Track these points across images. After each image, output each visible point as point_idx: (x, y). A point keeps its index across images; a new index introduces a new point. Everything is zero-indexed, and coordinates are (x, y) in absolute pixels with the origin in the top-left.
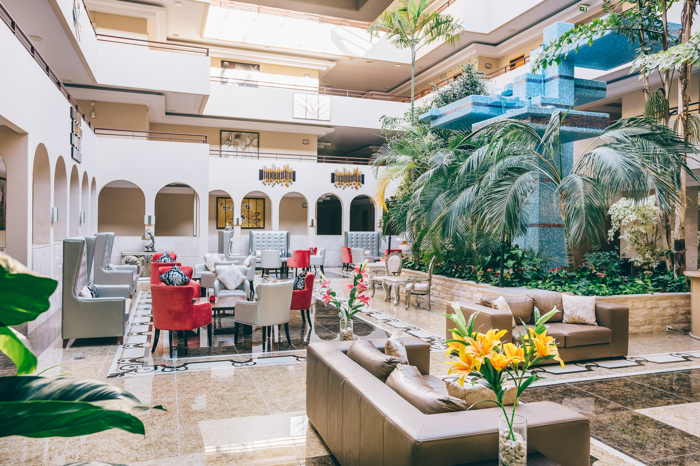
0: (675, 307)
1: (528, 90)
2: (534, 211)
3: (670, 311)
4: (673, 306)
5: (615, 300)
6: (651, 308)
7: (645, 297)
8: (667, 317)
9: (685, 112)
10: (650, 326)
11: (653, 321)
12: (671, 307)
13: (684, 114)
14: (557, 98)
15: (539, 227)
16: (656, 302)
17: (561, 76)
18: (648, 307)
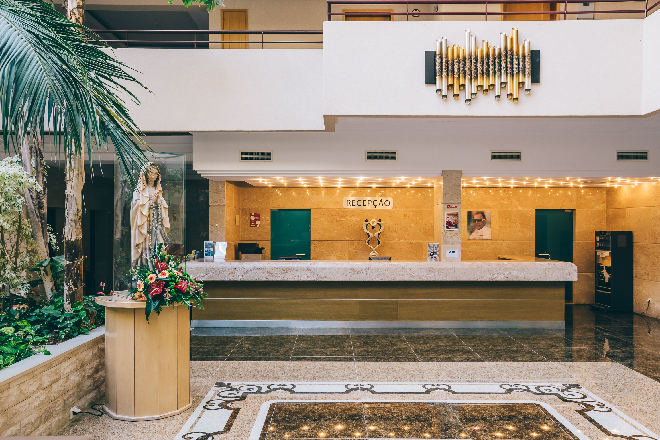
0: (81, 367)
4: (79, 365)
6: (49, 386)
7: (40, 367)
8: (71, 392)
10: (48, 424)
12: (77, 368)
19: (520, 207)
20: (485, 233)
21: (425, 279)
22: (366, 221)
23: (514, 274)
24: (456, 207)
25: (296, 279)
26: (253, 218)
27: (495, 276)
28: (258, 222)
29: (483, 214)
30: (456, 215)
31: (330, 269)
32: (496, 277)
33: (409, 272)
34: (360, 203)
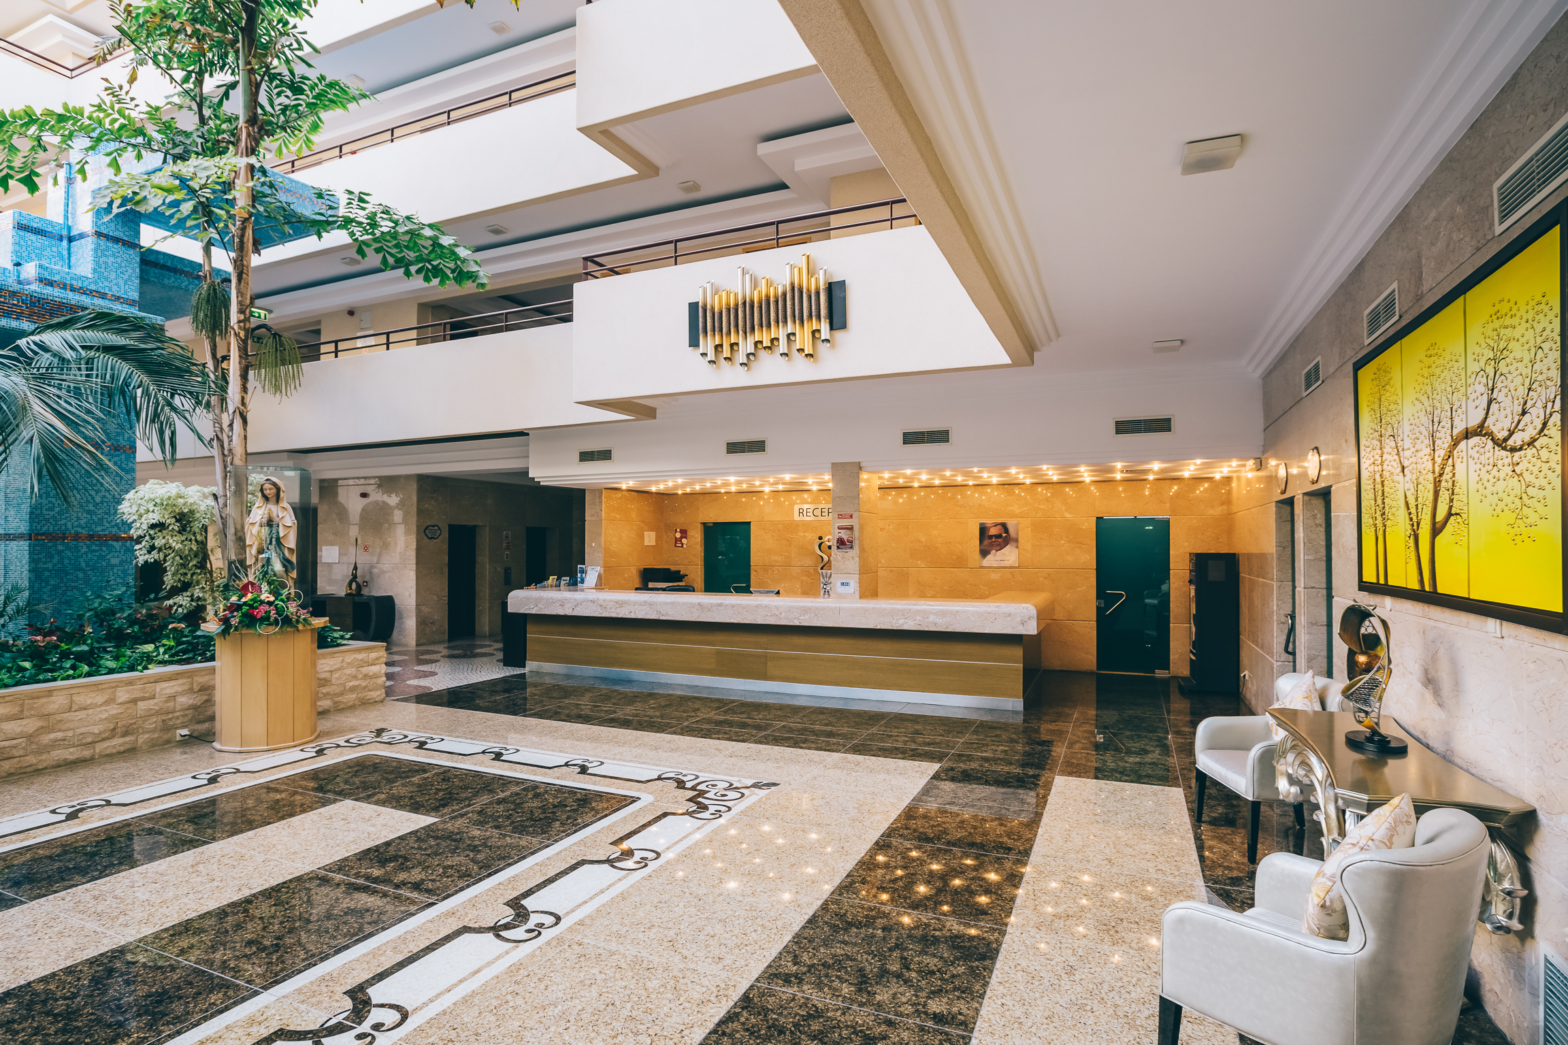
0: (200, 690)
1: (17, 248)
2: (22, 506)
3: (184, 700)
4: (196, 688)
5: (7, 699)
6: (129, 702)
7: (110, 682)
8: (178, 714)
9: (242, 324)
10: (127, 739)
11: (135, 726)
12: (191, 690)
13: (240, 328)
14: (90, 276)
15: (30, 539)
16: (144, 688)
17: (99, 234)
18: (119, 701)
19: (1067, 515)
20: (1007, 556)
21: (797, 623)
22: (820, 538)
23: (931, 620)
24: (851, 517)
25: (633, 616)
26: (678, 535)
27: (901, 622)
28: (684, 541)
29: (1004, 526)
30: (851, 528)
31: (672, 603)
32: (903, 624)
33: (775, 611)
34: (818, 512)
